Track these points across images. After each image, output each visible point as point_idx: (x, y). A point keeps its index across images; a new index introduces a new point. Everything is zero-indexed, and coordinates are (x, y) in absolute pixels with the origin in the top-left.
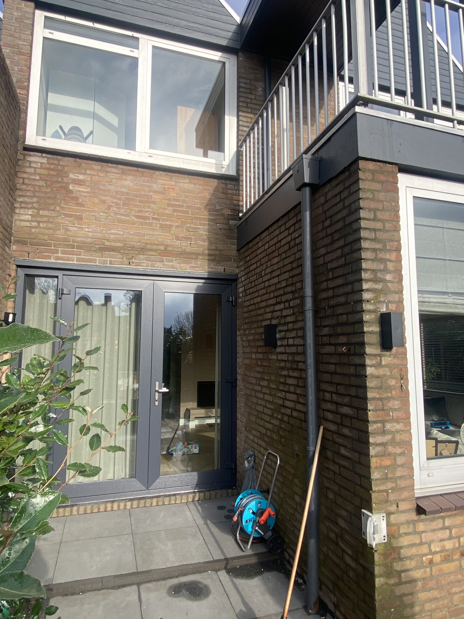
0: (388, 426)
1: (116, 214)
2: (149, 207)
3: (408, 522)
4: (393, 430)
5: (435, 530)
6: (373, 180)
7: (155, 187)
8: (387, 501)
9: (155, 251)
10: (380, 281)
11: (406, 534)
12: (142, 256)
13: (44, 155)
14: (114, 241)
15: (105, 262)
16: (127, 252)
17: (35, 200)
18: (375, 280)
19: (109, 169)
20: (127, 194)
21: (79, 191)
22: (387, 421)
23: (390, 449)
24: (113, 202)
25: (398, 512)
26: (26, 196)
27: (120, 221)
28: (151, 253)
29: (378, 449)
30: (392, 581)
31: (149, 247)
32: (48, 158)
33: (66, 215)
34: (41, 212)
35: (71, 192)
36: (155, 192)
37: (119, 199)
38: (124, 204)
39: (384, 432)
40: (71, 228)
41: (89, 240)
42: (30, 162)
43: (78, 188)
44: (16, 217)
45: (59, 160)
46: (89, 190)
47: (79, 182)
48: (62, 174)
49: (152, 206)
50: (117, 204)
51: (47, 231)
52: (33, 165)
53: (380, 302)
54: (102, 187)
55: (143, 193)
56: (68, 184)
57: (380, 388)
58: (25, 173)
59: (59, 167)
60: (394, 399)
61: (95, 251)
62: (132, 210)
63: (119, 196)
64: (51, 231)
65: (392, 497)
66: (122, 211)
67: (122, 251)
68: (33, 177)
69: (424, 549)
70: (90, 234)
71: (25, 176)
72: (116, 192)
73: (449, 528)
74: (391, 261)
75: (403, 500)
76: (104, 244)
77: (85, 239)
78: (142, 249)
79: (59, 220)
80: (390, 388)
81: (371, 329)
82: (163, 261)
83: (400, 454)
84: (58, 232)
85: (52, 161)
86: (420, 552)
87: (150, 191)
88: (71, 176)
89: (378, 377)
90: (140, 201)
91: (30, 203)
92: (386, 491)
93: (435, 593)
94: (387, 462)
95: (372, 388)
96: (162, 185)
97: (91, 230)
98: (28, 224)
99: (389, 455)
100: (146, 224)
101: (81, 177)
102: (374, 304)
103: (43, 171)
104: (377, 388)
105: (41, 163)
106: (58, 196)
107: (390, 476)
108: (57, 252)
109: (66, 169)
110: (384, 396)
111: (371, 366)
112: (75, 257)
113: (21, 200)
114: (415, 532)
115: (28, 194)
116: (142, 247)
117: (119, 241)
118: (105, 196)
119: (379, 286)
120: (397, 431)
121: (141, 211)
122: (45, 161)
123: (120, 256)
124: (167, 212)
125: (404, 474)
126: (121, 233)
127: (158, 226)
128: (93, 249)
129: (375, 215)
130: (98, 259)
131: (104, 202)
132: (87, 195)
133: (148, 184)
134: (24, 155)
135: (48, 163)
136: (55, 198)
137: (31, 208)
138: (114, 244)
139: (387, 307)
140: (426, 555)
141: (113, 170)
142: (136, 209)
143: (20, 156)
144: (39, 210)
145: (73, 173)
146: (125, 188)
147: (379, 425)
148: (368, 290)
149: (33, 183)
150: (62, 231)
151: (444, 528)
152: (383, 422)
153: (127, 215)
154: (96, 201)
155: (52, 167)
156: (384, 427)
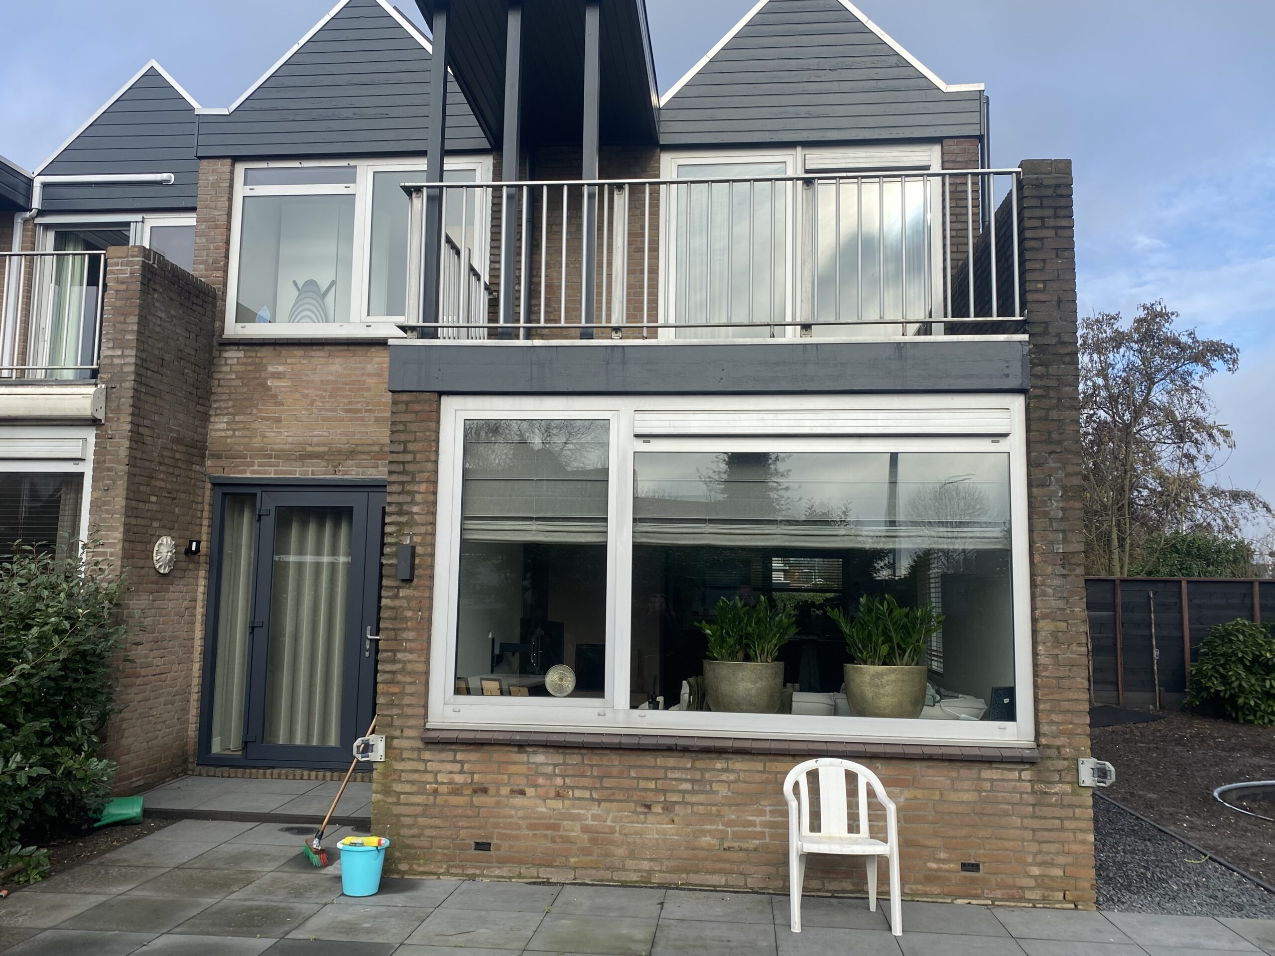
0: (399, 656)
1: (320, 410)
2: (362, 396)
3: (412, 749)
4: (405, 659)
5: (443, 761)
6: (406, 412)
7: (370, 368)
8: (391, 725)
9: (368, 453)
10: (406, 514)
11: (409, 759)
12: (350, 462)
13: (241, 348)
14: (317, 445)
15: (306, 473)
16: (332, 458)
17: (231, 403)
18: (400, 513)
19: (313, 354)
20: (335, 382)
21: (279, 387)
22: (399, 651)
23: (400, 677)
24: (317, 396)
25: (402, 737)
26: (221, 401)
27: (325, 419)
28: (363, 457)
29: (386, 676)
30: (390, 800)
31: (359, 448)
32: (245, 351)
33: (263, 418)
34: (237, 418)
35: (269, 389)
36: (369, 375)
37: (325, 390)
38: (331, 396)
39: (394, 661)
40: (268, 434)
41: (288, 447)
42: (226, 358)
43: (278, 383)
44: (211, 427)
45: (256, 352)
46: (289, 384)
47: (278, 376)
48: (260, 367)
49: (366, 394)
50: (323, 397)
51: (243, 441)
52: (229, 362)
53: (403, 535)
54: (304, 378)
55: (354, 378)
56: (266, 379)
57: (395, 618)
58: (221, 372)
59: (257, 360)
60: (409, 630)
61: (295, 460)
62: (340, 403)
63: (324, 387)
64: (247, 439)
65: (397, 722)
66: (327, 406)
67: (326, 457)
68: (228, 377)
69: (429, 778)
70: (290, 439)
71: (221, 376)
72: (322, 382)
73: (462, 763)
74: (420, 493)
75: (409, 727)
76: (305, 450)
77: (283, 446)
78: (351, 452)
79: (256, 425)
80: (406, 619)
81: (390, 562)
82: (377, 467)
83: (410, 683)
84: (254, 440)
85: (249, 354)
86: (424, 779)
87: (363, 374)
88: (271, 369)
89: (392, 608)
90: (351, 390)
91: (225, 408)
92: (392, 716)
93: (438, 822)
94: (395, 689)
95: (386, 618)
96: (379, 364)
97: (290, 434)
98: (223, 434)
99: (398, 683)
100: (357, 419)
101: (281, 369)
102: (397, 537)
103: (240, 368)
104: (391, 618)
105: (238, 358)
106: (255, 396)
107: (396, 702)
108: (253, 464)
109: (264, 361)
110: (398, 626)
111: (386, 598)
112: (273, 468)
113: (215, 406)
114: (419, 760)
115: (224, 397)
116: (350, 449)
117: (324, 445)
118: (308, 388)
119: (404, 519)
120: (409, 661)
121: (350, 403)
122: (241, 354)
123: (324, 463)
124: (384, 400)
125: (413, 702)
126: (326, 434)
127: (373, 419)
128: (293, 457)
129: (405, 447)
130: (298, 469)
131: (306, 396)
132: (288, 389)
133: (362, 366)
134: (220, 351)
135: (245, 357)
136: (252, 398)
137: (227, 414)
138: (317, 449)
139: (411, 539)
140: (430, 783)
141: (319, 354)
142: (345, 401)
143: (216, 354)
144: (234, 415)
145: (273, 365)
146: (332, 374)
147: (390, 654)
148: (391, 523)
149: (229, 384)
150: (259, 439)
151: (454, 761)
152: (394, 652)
153: (335, 410)
154: (297, 395)
155: (250, 360)
156: (395, 656)
